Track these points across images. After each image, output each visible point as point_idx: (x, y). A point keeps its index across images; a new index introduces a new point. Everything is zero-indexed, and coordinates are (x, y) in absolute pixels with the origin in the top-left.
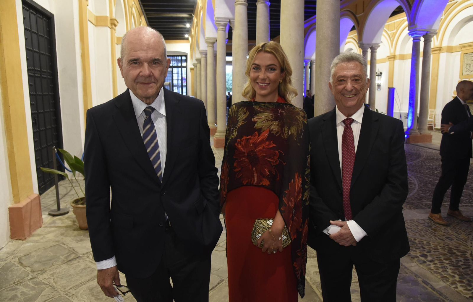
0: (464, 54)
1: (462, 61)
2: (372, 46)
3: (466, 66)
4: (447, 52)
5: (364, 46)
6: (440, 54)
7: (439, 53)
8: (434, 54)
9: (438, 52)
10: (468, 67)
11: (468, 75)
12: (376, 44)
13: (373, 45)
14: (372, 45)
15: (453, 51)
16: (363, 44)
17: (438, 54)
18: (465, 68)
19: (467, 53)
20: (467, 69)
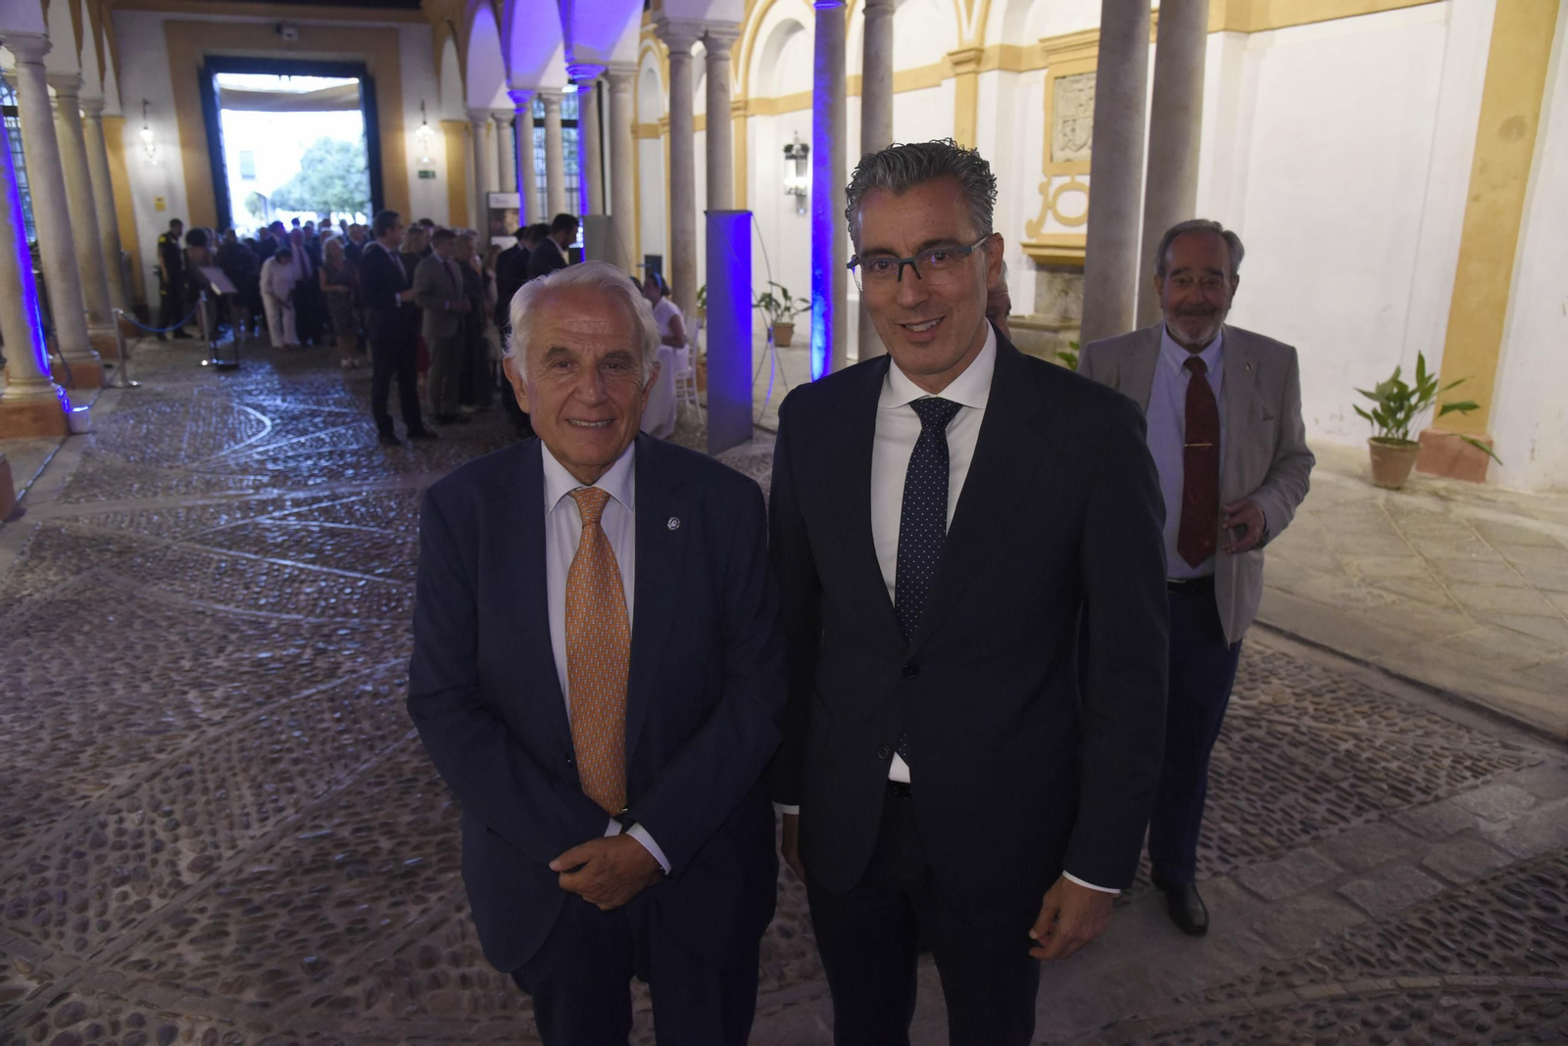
0: (1056, 78)
1: (1051, 107)
2: (706, 33)
3: (1064, 128)
4: (1000, 69)
5: (672, 29)
6: (980, 76)
7: (977, 73)
8: (961, 78)
9: (971, 67)
10: (1068, 130)
11: (1068, 160)
12: (721, 23)
13: (711, 29)
14: (704, 28)
15: (1023, 68)
16: (668, 24)
17: (972, 76)
18: (1061, 135)
19: (1064, 77)
20: (1067, 139)
